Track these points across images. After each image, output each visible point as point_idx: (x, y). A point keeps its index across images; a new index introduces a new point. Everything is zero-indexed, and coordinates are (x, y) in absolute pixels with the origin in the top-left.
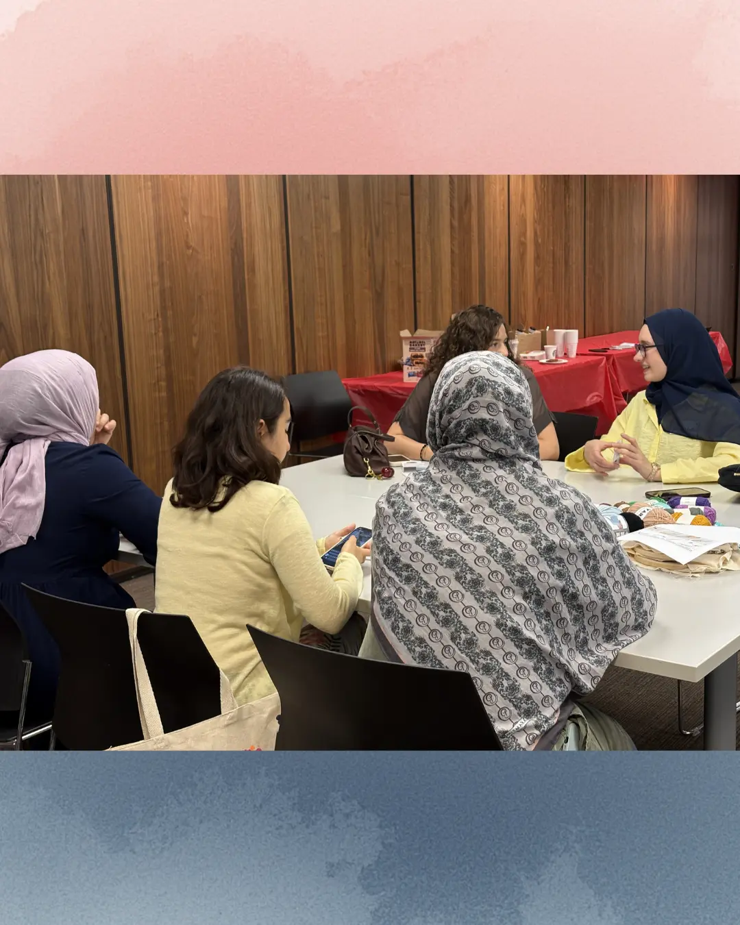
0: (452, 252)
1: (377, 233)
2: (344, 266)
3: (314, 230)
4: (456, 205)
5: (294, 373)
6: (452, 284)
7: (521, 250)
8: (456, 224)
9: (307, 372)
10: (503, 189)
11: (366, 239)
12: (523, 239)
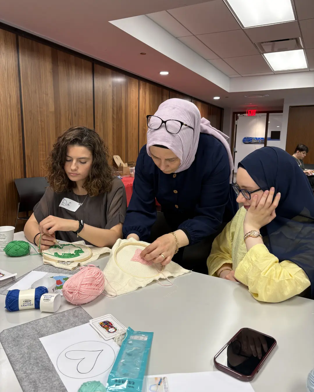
0: (113, 128)
1: (75, 115)
2: (56, 128)
3: (39, 109)
4: (115, 109)
5: (25, 177)
6: (113, 142)
7: (144, 132)
8: (115, 117)
9: (33, 177)
10: (136, 106)
11: (69, 116)
12: (144, 128)
